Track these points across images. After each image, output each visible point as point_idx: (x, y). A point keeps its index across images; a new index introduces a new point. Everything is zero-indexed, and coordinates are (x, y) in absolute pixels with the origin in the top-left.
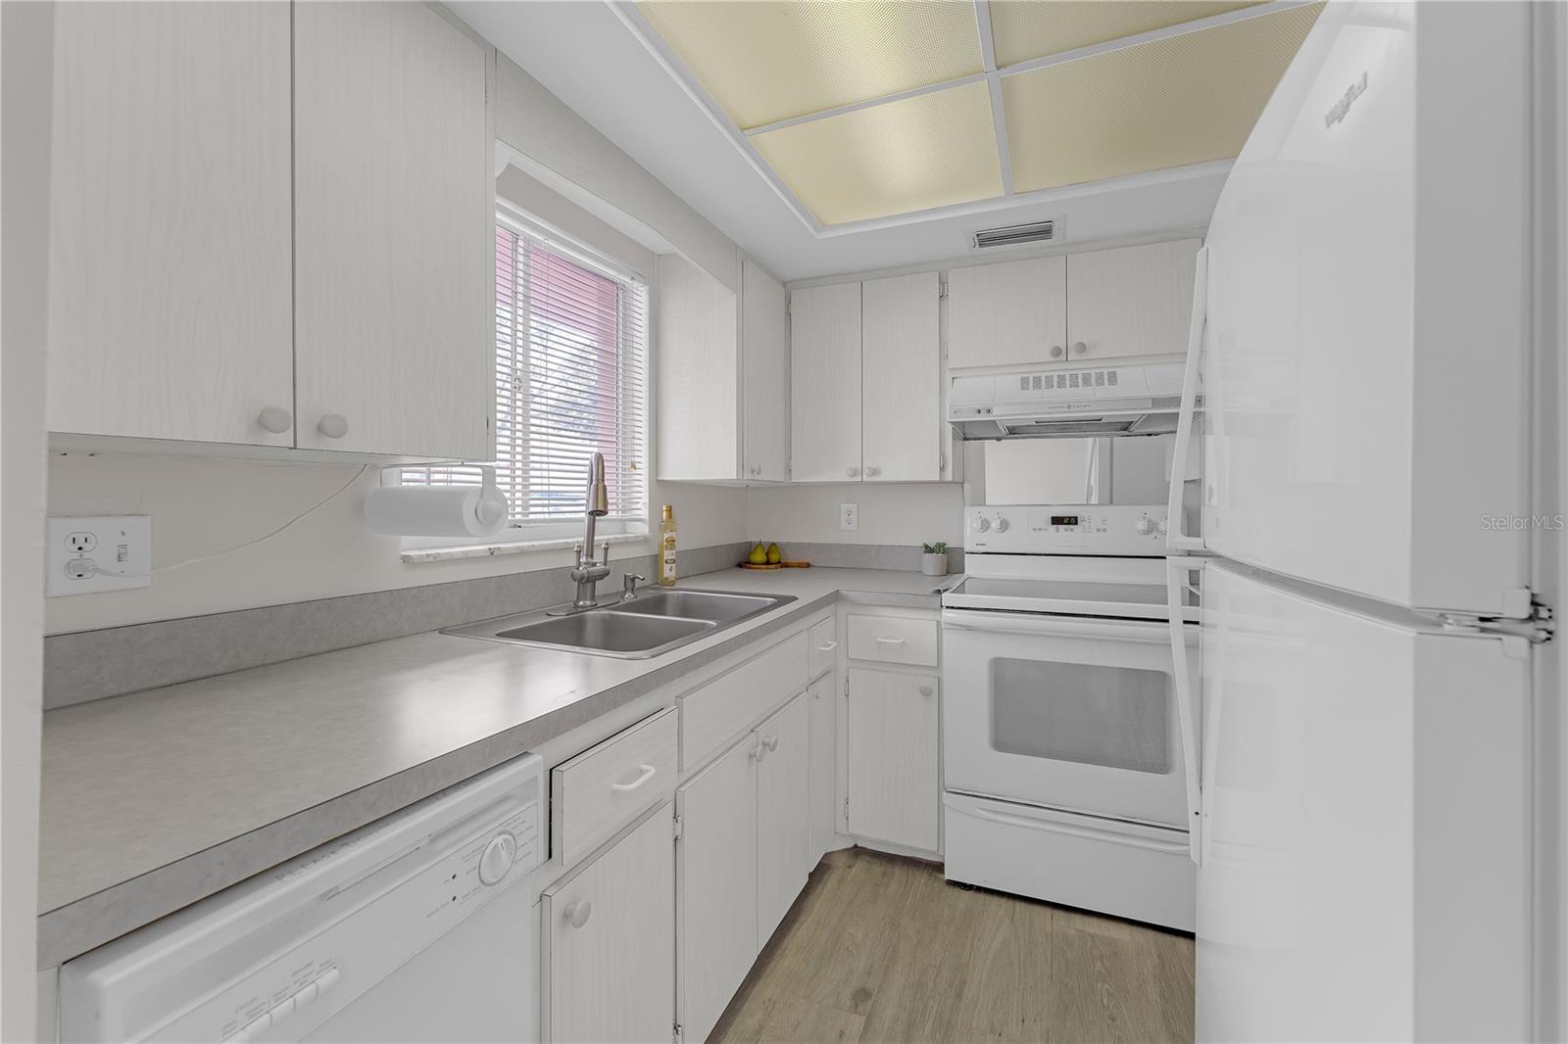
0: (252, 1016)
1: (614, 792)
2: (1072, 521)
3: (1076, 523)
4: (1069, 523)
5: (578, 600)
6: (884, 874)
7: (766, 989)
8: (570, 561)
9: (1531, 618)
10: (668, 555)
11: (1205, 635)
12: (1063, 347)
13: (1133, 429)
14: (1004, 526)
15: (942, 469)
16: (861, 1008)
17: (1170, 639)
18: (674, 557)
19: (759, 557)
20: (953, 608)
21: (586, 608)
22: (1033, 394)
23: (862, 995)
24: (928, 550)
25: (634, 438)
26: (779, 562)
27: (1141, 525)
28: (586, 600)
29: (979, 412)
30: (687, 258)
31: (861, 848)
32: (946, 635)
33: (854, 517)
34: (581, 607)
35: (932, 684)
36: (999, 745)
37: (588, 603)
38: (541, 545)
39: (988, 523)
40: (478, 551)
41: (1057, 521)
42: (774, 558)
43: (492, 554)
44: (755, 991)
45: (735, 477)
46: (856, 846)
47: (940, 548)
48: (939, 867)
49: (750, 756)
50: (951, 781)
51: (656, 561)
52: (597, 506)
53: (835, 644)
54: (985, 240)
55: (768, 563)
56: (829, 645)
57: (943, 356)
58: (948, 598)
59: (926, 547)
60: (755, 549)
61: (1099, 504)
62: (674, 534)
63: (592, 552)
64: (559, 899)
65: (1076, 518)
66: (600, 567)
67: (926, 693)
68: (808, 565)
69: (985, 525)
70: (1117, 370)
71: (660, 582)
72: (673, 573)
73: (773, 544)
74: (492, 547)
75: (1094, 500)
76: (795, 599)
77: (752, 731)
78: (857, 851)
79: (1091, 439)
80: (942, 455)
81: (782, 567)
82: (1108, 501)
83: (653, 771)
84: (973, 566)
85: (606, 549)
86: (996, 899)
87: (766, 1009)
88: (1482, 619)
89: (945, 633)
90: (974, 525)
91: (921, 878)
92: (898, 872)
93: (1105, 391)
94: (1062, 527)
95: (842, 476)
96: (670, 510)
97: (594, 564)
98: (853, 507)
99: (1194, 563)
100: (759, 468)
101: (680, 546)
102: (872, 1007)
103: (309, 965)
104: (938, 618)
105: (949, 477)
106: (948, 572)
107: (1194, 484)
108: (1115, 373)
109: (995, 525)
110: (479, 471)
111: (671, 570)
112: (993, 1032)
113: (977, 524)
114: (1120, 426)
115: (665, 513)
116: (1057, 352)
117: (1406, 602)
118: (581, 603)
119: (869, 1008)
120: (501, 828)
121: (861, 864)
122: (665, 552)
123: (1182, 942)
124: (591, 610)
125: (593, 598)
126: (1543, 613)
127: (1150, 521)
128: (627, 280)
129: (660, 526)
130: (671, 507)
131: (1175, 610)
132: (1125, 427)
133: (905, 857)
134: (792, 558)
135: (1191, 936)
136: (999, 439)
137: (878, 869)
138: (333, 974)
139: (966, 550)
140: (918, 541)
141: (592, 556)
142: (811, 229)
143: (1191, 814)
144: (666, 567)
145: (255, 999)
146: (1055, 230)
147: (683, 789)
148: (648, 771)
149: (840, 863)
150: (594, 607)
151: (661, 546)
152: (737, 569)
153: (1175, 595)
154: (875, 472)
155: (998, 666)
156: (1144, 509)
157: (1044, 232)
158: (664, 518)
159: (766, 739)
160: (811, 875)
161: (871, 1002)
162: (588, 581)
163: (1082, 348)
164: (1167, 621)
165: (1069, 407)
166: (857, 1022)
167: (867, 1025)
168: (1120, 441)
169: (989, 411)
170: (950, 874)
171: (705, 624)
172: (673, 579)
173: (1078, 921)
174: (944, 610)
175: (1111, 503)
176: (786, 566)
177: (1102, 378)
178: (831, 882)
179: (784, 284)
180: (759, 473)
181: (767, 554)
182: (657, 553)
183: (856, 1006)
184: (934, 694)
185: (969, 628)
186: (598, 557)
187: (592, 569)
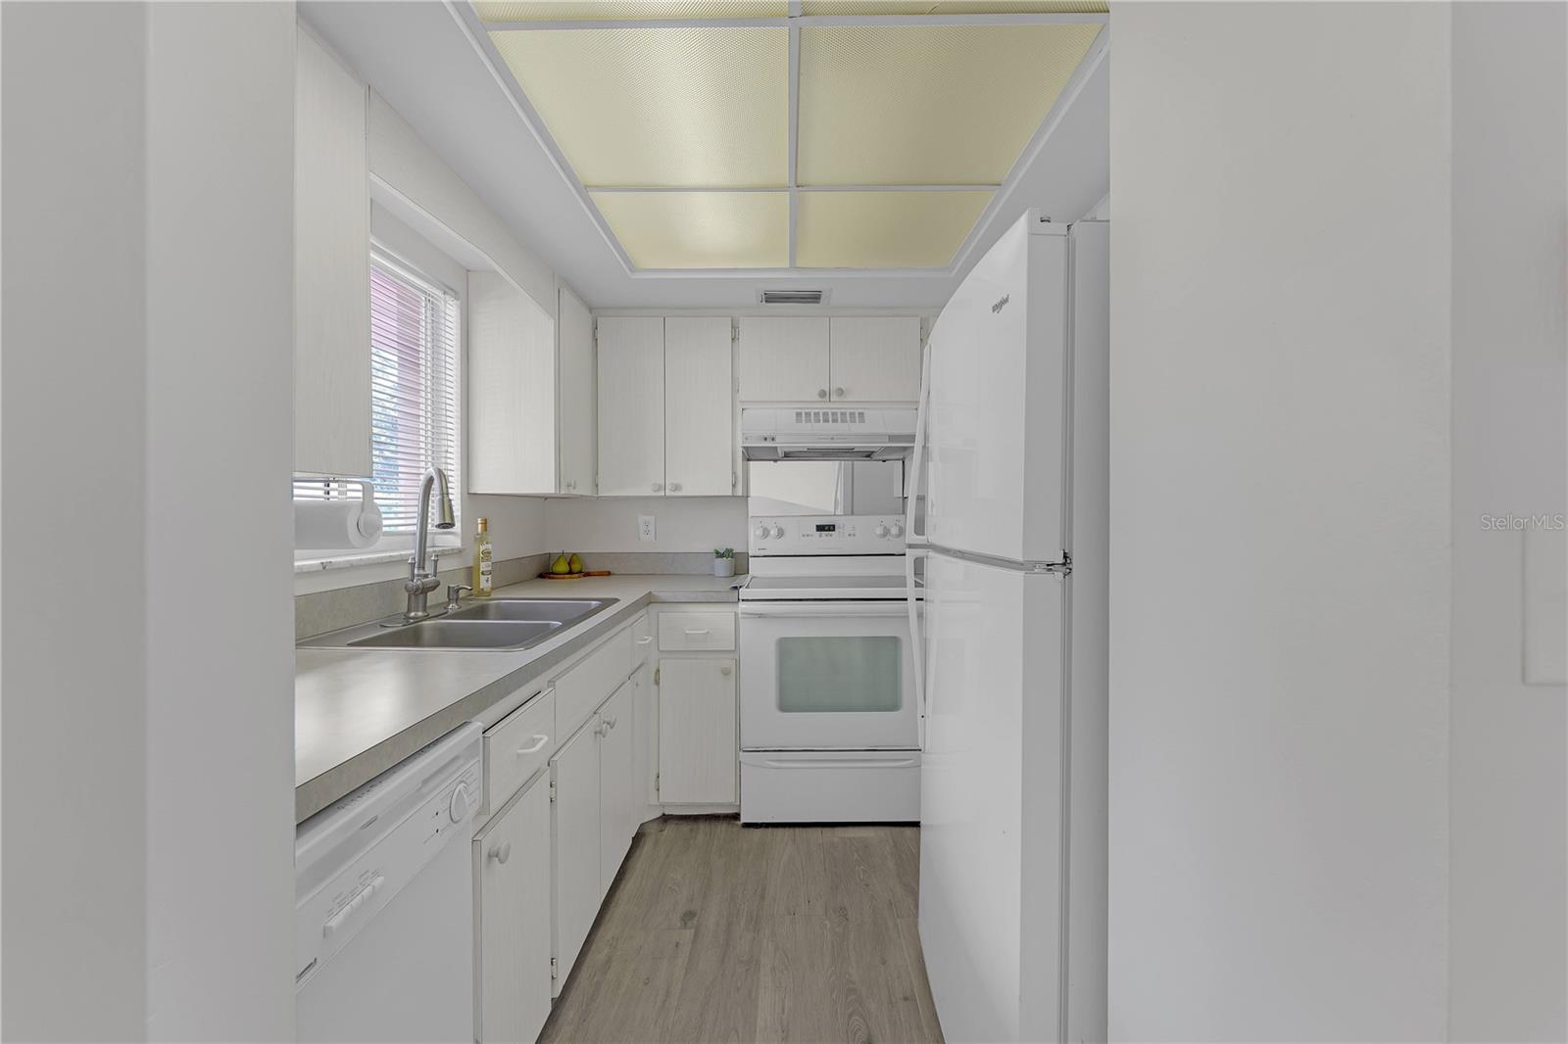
0: (341, 905)
1: (519, 755)
2: (831, 528)
3: (834, 530)
4: (829, 530)
5: (409, 611)
6: (691, 830)
7: (608, 931)
8: (403, 573)
9: (1064, 564)
10: (484, 566)
11: (928, 608)
12: (827, 390)
13: (874, 456)
14: (781, 533)
15: (734, 486)
16: (689, 924)
17: (908, 612)
18: (490, 569)
19: (563, 567)
20: (747, 600)
21: (418, 619)
22: (806, 427)
23: (689, 915)
24: (719, 555)
25: (447, 451)
26: (581, 572)
27: (879, 531)
28: (418, 611)
29: (766, 439)
30: (508, 278)
31: (668, 815)
32: (743, 623)
33: (651, 528)
34: (413, 618)
35: (730, 664)
36: (783, 707)
37: (420, 614)
38: (378, 558)
39: (769, 531)
40: (311, 565)
41: (820, 528)
42: (576, 567)
43: (324, 568)
44: (599, 935)
45: (553, 492)
46: (664, 815)
47: (728, 554)
48: (736, 816)
49: (596, 733)
50: (748, 741)
51: (471, 573)
52: (444, 519)
53: (650, 638)
54: (771, 298)
55: (570, 572)
56: (646, 639)
57: (735, 390)
58: (744, 593)
59: (717, 553)
60: (558, 559)
61: (845, 515)
62: (490, 546)
63: (424, 564)
64: (487, 844)
65: (834, 526)
66: (431, 578)
67: (726, 673)
68: (609, 574)
69: (766, 533)
70: (866, 412)
71: (475, 592)
72: (490, 584)
73: (574, 554)
74: (324, 561)
75: (839, 511)
76: (617, 600)
77: (595, 713)
78: (666, 819)
79: (837, 462)
80: (734, 473)
81: (584, 576)
82: (850, 512)
83: (546, 738)
84: (755, 567)
85: (436, 561)
86: (780, 831)
87: (611, 945)
88: (1048, 565)
89: (740, 620)
90: (757, 533)
91: (722, 828)
92: (703, 827)
93: (857, 428)
94: (824, 533)
95: (647, 491)
96: (485, 523)
97: (426, 576)
98: (651, 519)
99: (919, 552)
100: (575, 483)
101: (495, 557)
102: (698, 921)
103: (366, 873)
104: (735, 610)
105: (740, 493)
106: (735, 574)
107: (921, 499)
108: (863, 413)
109: (773, 532)
110: (360, 487)
111: (487, 581)
112: (789, 914)
113: (759, 532)
114: (865, 454)
115: (480, 526)
116: (822, 394)
117: (1020, 559)
118: (412, 614)
119: (695, 922)
120: (460, 779)
121: (670, 829)
122: (482, 564)
123: (908, 831)
124: (425, 620)
125: (425, 609)
126: (1068, 561)
127: (885, 527)
128: (439, 293)
129: (476, 539)
130: (486, 520)
131: (910, 592)
132: (869, 455)
133: (708, 815)
134: (593, 568)
135: (916, 824)
136: (775, 461)
137: (685, 827)
138: (381, 879)
139: (750, 554)
140: (709, 547)
141: (424, 568)
142: (627, 270)
143: (919, 716)
144: (483, 578)
145: (341, 894)
146: (823, 297)
147: (555, 758)
148: (541, 739)
149: (652, 829)
150: (427, 617)
151: (477, 560)
152: (539, 579)
153: (911, 579)
154: (677, 487)
155: (784, 646)
156: (881, 518)
157: (815, 297)
158: (480, 531)
159: (606, 719)
160: (633, 838)
161: (696, 918)
162: (422, 593)
163: (841, 392)
164: (906, 599)
165: (832, 439)
166: (689, 934)
167: (696, 935)
168: (861, 465)
169: (773, 439)
170: (744, 819)
171: (548, 624)
172: (489, 590)
173: (839, 831)
174: (741, 603)
175: (852, 513)
176: (588, 574)
177: (855, 417)
178: (647, 846)
179: (591, 310)
180: (574, 488)
181: (569, 564)
182: (471, 565)
183: (686, 924)
184: (733, 672)
185: (761, 616)
186: (429, 569)
187: (424, 580)
